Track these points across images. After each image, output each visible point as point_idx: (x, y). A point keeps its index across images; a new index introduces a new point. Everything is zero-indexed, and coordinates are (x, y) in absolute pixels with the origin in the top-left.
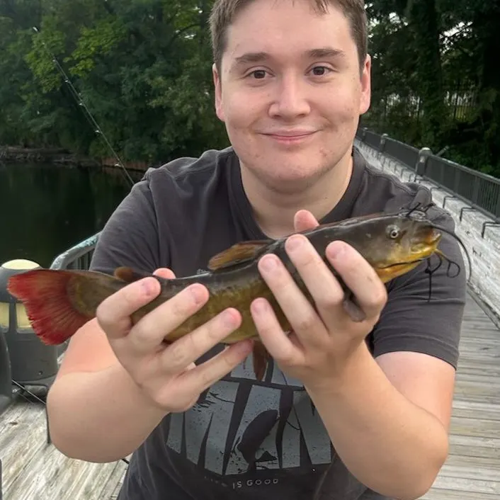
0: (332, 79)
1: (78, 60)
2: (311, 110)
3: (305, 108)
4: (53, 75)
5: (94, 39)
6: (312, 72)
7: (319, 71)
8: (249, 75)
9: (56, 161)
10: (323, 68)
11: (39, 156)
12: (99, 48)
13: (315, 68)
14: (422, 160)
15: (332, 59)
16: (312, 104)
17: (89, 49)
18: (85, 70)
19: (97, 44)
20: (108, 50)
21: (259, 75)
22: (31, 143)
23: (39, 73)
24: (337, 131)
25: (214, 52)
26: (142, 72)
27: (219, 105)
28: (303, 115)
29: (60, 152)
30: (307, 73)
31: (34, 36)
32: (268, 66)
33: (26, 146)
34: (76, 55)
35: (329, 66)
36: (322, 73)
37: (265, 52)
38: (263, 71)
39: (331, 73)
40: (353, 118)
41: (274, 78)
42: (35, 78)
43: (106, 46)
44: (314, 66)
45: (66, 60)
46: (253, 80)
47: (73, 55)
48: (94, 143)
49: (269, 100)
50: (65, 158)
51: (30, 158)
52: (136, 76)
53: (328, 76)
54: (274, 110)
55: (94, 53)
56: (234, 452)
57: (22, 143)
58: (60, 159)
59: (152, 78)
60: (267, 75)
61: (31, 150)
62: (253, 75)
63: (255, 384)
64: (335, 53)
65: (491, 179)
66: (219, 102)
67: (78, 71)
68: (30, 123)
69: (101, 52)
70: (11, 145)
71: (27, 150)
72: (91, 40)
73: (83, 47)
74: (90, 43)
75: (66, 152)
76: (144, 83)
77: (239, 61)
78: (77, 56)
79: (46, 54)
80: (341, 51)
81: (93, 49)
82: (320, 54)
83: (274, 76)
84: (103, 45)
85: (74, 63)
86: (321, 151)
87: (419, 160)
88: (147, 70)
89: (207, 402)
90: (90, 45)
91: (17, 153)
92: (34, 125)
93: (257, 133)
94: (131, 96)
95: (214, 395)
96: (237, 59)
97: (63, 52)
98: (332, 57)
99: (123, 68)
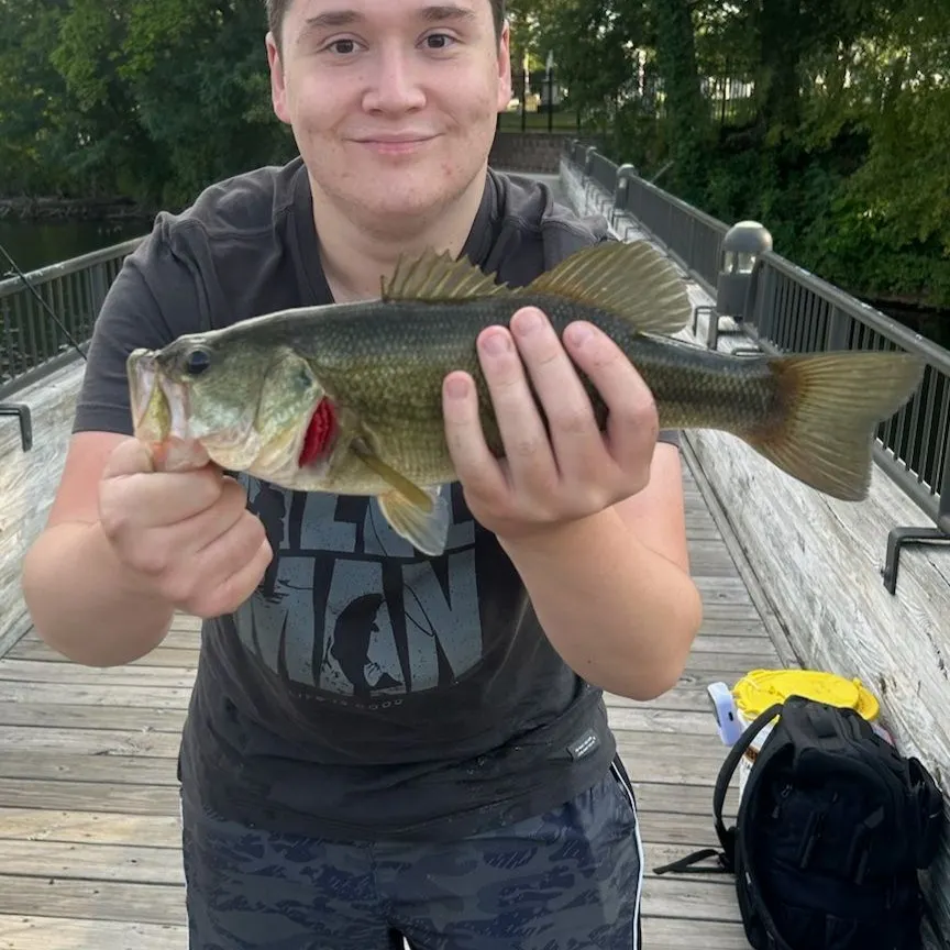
0: (457, 54)
1: (131, 53)
2: (427, 102)
3: (417, 98)
4: (94, 80)
5: (153, 20)
6: (426, 43)
7: (437, 41)
8: (328, 47)
9: (111, 216)
10: (442, 36)
11: (84, 210)
12: (162, 34)
13: (430, 37)
14: (622, 184)
15: (457, 23)
16: (427, 92)
17: (147, 37)
18: (141, 70)
19: (158, 27)
20: (175, 36)
21: (344, 46)
22: (74, 189)
23: (73, 80)
24: (466, 135)
25: (269, 13)
26: (231, 70)
27: (278, 98)
28: (415, 109)
29: (118, 202)
30: (419, 44)
31: (63, 20)
32: (358, 32)
33: (66, 195)
34: (126, 47)
35: (452, 34)
36: (441, 44)
37: (354, 9)
38: (350, 41)
39: (455, 44)
40: (488, 115)
41: (366, 53)
42: (68, 88)
43: (173, 30)
44: (429, 33)
45: (113, 55)
46: (334, 55)
47: (123, 48)
48: (168, 186)
49: (362, 85)
50: (126, 211)
51: (70, 215)
52: (220, 74)
53: (450, 48)
54: (370, 101)
55: (154, 43)
56: (326, 661)
57: (60, 192)
58: (119, 212)
59: (246, 76)
60: (356, 46)
61: (72, 201)
62: (334, 48)
63: (340, 558)
64: (460, 13)
65: (685, 207)
66: (278, 94)
67: (131, 71)
68: (65, 158)
69: (165, 40)
70: (43, 195)
71: (65, 202)
72: (148, 21)
73: (135, 34)
74: (147, 27)
75: (129, 202)
76: (234, 86)
77: (311, 24)
78: (128, 49)
79: (79, 49)
80: (470, 11)
81: (152, 36)
82: (437, 14)
83: (368, 49)
84: (169, 28)
85: (124, 59)
86: (444, 167)
87: (618, 184)
88: (239, 65)
89: (277, 595)
90: (148, 30)
91: (50, 205)
92: (74, 162)
93: (344, 139)
94: (216, 107)
95: (284, 583)
96: (310, 21)
97: (107, 43)
98: (457, 20)
99: (200, 64)
